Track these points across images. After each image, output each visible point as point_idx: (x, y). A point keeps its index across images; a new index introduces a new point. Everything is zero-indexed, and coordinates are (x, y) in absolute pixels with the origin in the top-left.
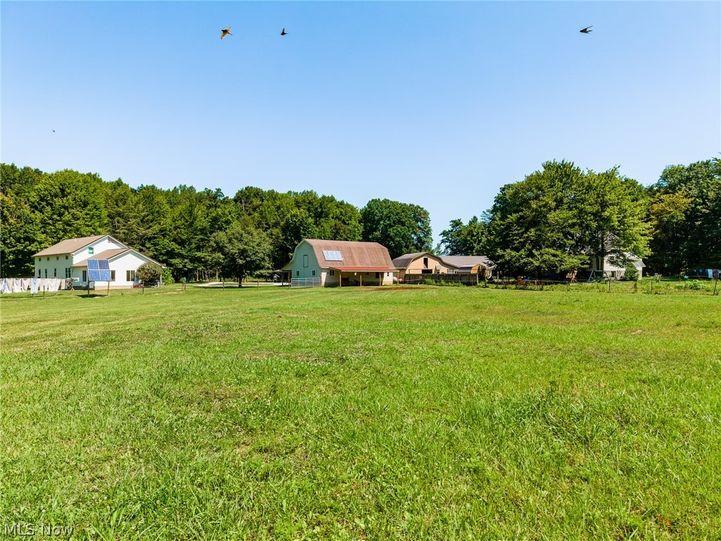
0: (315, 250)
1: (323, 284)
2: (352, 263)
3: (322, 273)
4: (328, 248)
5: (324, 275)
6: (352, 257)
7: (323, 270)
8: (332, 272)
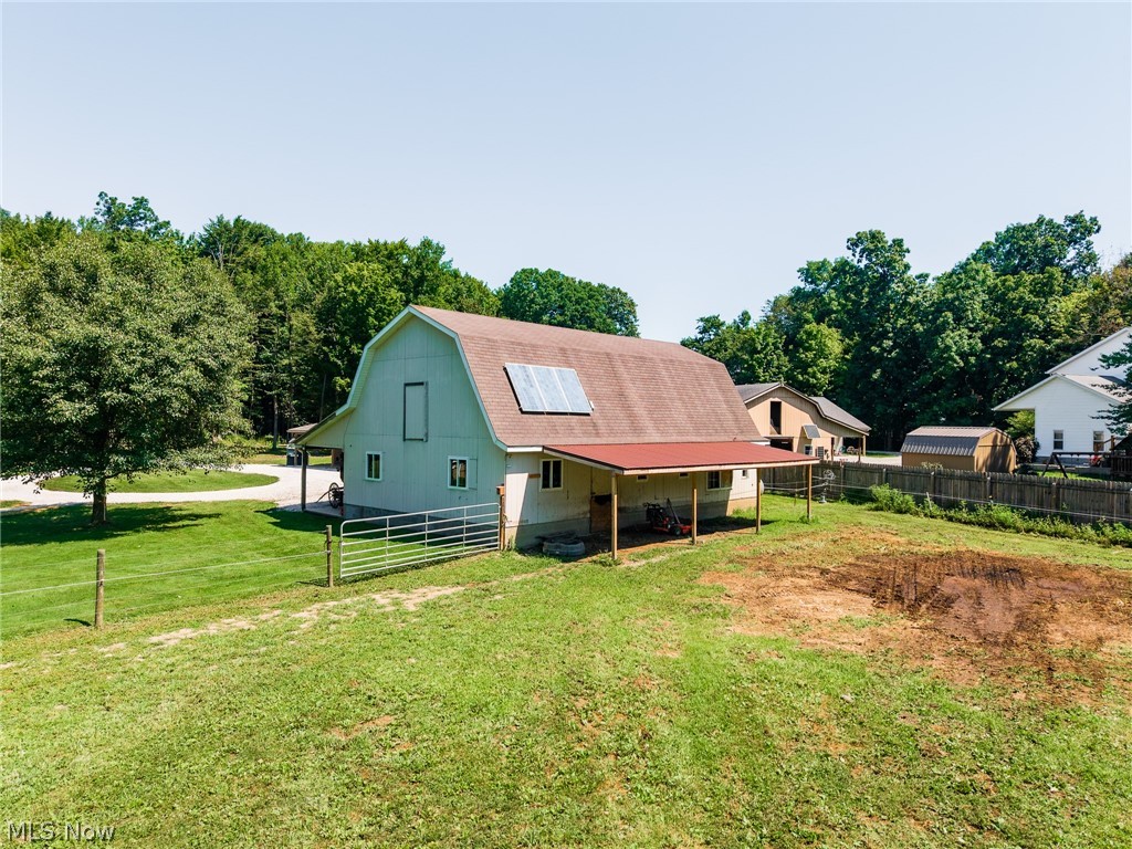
0: (470, 358)
1: (511, 533)
2: (625, 425)
3: (509, 478)
4: (529, 354)
5: (516, 486)
6: (621, 394)
7: (509, 460)
8: (550, 470)
